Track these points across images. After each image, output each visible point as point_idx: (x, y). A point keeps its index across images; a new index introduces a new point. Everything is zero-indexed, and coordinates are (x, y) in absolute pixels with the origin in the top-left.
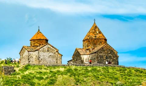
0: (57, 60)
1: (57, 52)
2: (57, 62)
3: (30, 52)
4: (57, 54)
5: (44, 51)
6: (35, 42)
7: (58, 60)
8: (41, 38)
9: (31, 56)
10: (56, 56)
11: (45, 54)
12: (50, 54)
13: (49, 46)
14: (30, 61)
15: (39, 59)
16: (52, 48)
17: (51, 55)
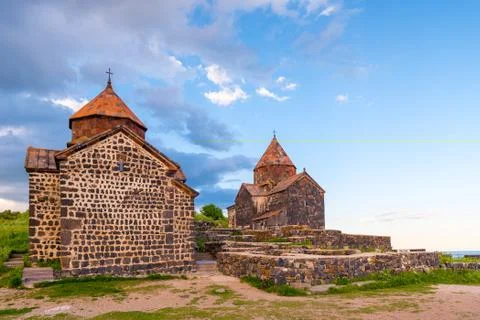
0: (168, 215)
1: (171, 173)
2: (169, 229)
3: (40, 176)
4: (170, 185)
5: (96, 169)
6: (80, 132)
7: (175, 218)
8: (108, 113)
9: (43, 195)
10: (167, 196)
11: (102, 184)
12: (135, 186)
13: (129, 140)
14: (37, 223)
15: (64, 212)
16: (146, 154)
17: (136, 192)
